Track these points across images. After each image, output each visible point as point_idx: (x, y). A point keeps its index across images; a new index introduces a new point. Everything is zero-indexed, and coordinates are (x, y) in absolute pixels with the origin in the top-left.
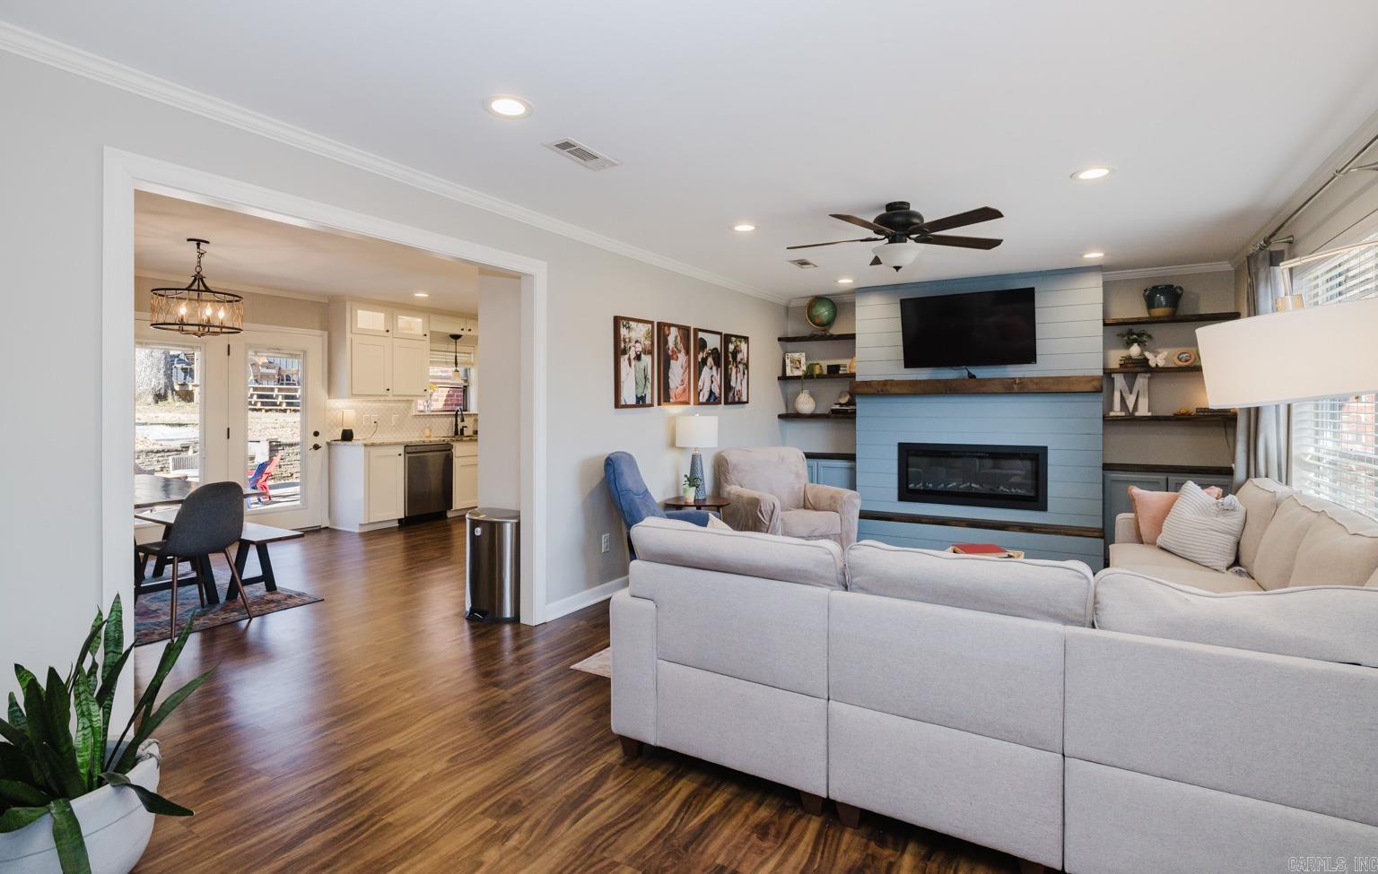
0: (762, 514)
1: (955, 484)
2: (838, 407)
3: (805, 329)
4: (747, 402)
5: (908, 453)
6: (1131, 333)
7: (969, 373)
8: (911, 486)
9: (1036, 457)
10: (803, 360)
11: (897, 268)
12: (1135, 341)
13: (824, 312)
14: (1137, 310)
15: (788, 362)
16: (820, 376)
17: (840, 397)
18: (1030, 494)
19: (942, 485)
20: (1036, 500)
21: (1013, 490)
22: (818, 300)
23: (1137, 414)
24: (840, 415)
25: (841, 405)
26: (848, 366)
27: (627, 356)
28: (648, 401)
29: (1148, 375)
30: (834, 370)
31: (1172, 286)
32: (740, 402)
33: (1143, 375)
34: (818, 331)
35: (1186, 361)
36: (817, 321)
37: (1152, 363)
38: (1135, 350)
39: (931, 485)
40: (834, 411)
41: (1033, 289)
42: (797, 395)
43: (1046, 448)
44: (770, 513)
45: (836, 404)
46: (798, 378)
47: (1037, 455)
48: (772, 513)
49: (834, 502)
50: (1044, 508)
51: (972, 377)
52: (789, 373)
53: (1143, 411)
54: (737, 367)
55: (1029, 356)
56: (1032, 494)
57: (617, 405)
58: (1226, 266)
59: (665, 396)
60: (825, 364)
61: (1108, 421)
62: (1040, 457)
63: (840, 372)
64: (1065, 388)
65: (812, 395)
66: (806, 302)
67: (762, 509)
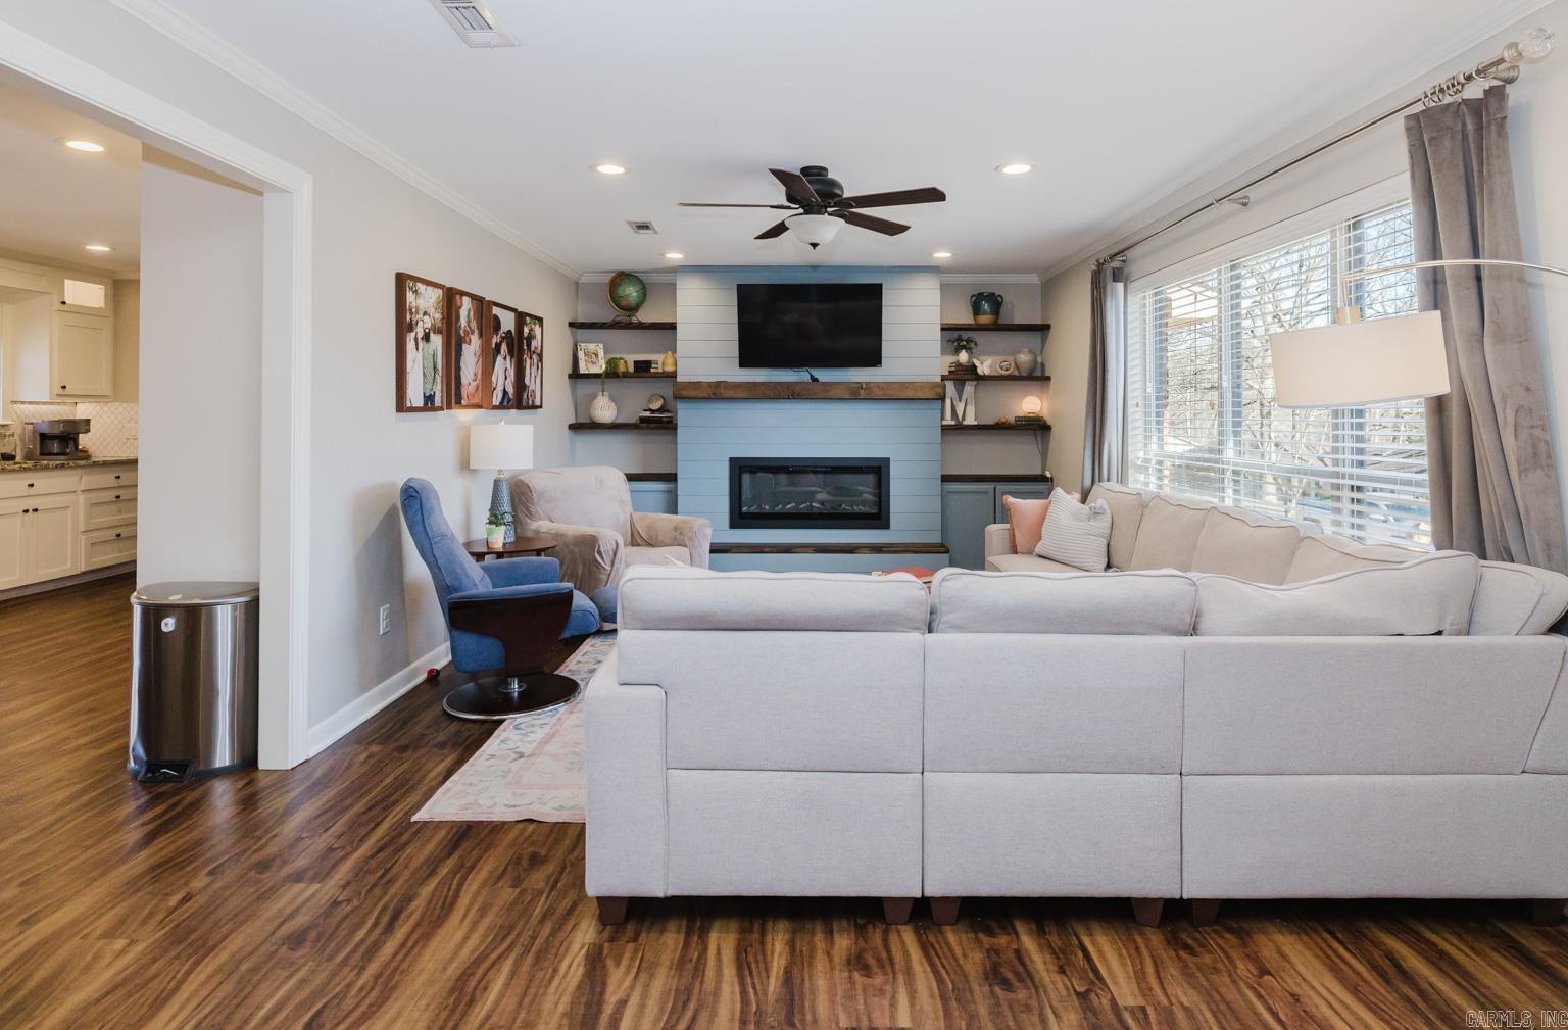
0: (602, 558)
1: (793, 505)
2: (648, 414)
3: (607, 314)
4: (541, 407)
5: (740, 468)
6: (959, 339)
7: (811, 375)
8: (744, 509)
9: (878, 470)
10: (601, 353)
11: (814, 245)
12: (964, 347)
13: (631, 292)
14: (964, 317)
15: (581, 354)
16: (626, 375)
17: (650, 401)
18: (873, 511)
19: (780, 506)
20: (878, 517)
21: (856, 508)
22: (622, 277)
23: (965, 423)
24: (654, 425)
25: (653, 411)
26: (660, 363)
27: (413, 335)
28: (438, 402)
29: (974, 383)
30: (643, 368)
31: (994, 294)
32: (534, 407)
33: (970, 382)
34: (623, 317)
35: (1007, 370)
36: (623, 303)
37: (980, 371)
38: (963, 357)
39: (767, 507)
40: (643, 420)
41: (881, 285)
42: (594, 397)
43: (888, 459)
44: (611, 553)
45: (645, 411)
46: (597, 376)
47: (880, 468)
48: (615, 554)
49: (681, 533)
50: (886, 526)
51: (815, 380)
52: (583, 369)
53: (970, 420)
54: (531, 358)
55: (874, 359)
56: (875, 511)
57: (401, 406)
58: (1034, 279)
59: (454, 396)
60: (629, 360)
61: (945, 429)
62: (883, 469)
63: (652, 370)
64: (909, 394)
65: (612, 398)
66: (608, 278)
67: (602, 549)
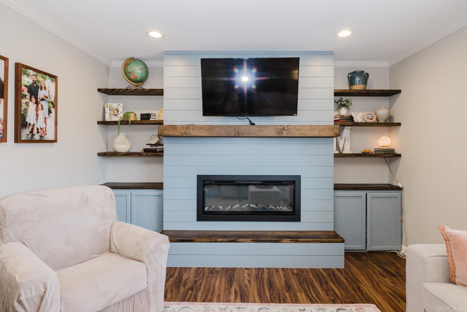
1: (238, 205)
2: (149, 147)
4: (55, 141)
5: (205, 182)
6: (341, 101)
7: (250, 121)
8: (206, 209)
9: (293, 183)
10: (120, 109)
12: (344, 105)
14: (345, 86)
15: (107, 110)
16: (134, 123)
17: (151, 139)
18: (289, 210)
19: (230, 207)
20: (294, 214)
21: (278, 207)
22: (131, 60)
23: (344, 152)
25: (151, 145)
26: (157, 115)
29: (350, 127)
30: (146, 118)
31: (363, 72)
32: (44, 141)
33: (348, 127)
34: (132, 86)
35: (371, 119)
36: (132, 77)
37: (355, 120)
38: (344, 112)
39: (221, 207)
40: (146, 150)
42: (115, 137)
43: (300, 176)
45: (147, 145)
46: (116, 123)
50: (298, 219)
51: (253, 124)
52: (107, 119)
53: (347, 151)
55: (293, 110)
56: (291, 210)
58: (385, 64)
60: (138, 113)
62: (296, 183)
63: (151, 119)
64: (316, 133)
65: (127, 137)
